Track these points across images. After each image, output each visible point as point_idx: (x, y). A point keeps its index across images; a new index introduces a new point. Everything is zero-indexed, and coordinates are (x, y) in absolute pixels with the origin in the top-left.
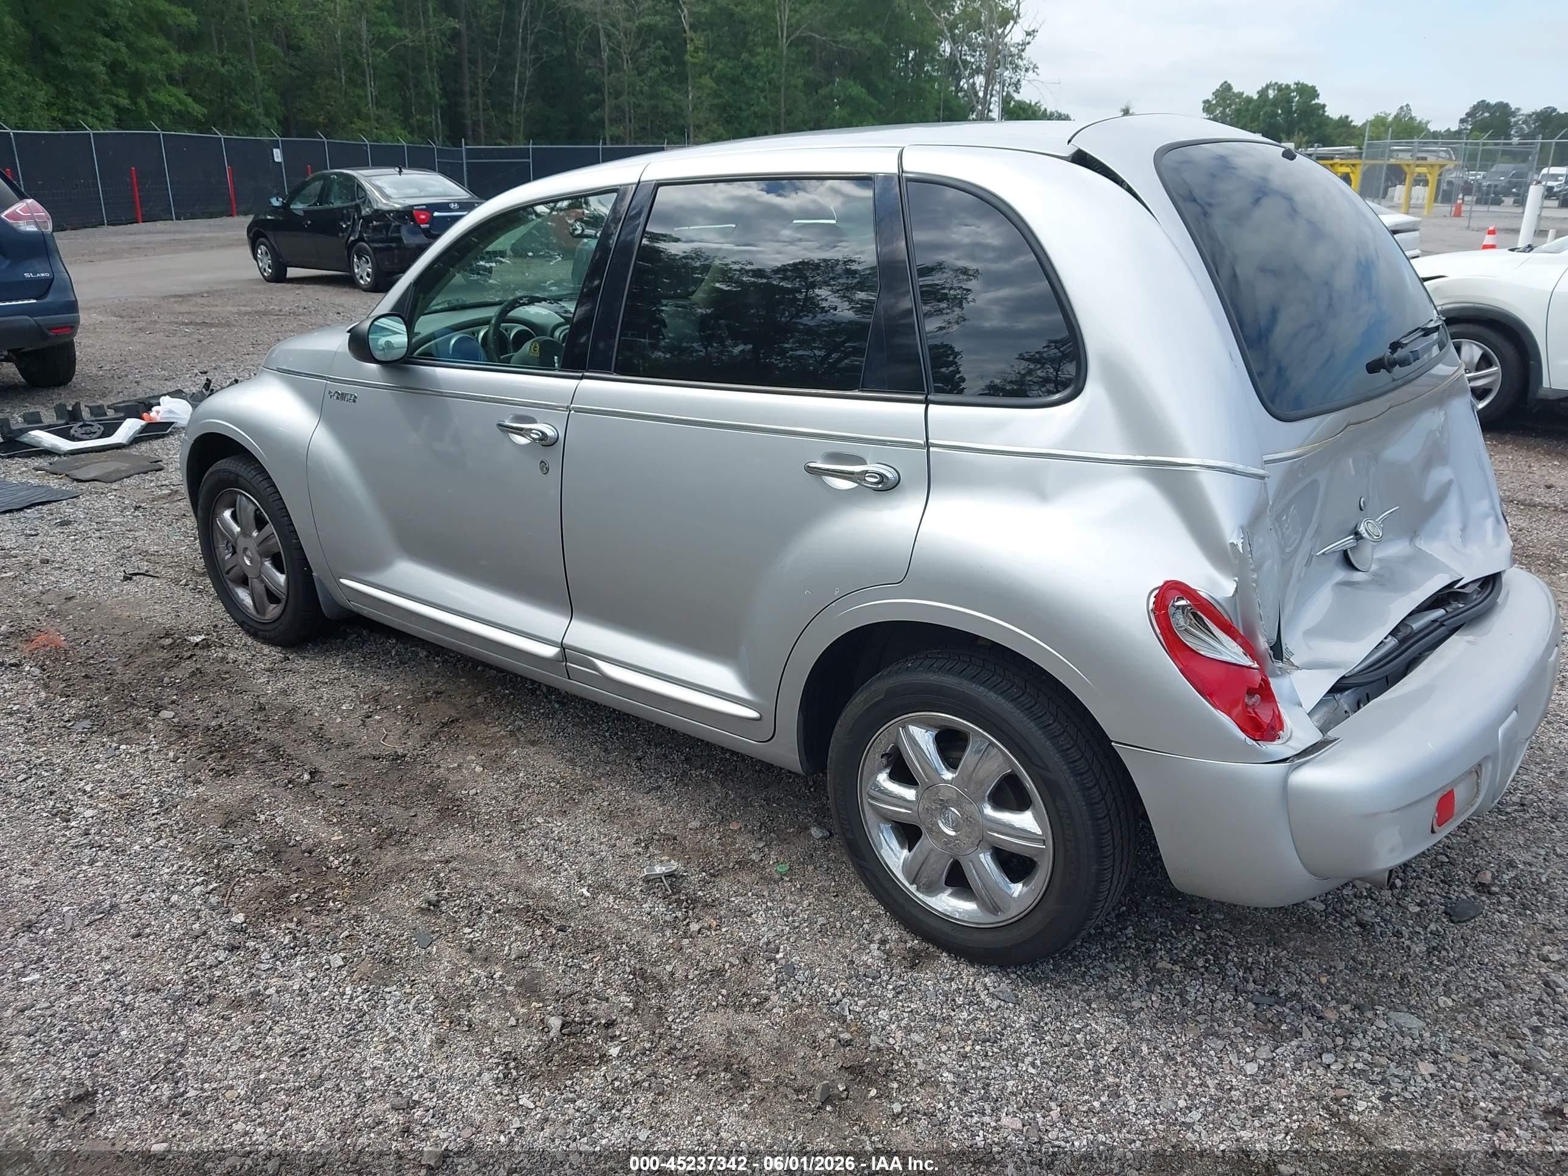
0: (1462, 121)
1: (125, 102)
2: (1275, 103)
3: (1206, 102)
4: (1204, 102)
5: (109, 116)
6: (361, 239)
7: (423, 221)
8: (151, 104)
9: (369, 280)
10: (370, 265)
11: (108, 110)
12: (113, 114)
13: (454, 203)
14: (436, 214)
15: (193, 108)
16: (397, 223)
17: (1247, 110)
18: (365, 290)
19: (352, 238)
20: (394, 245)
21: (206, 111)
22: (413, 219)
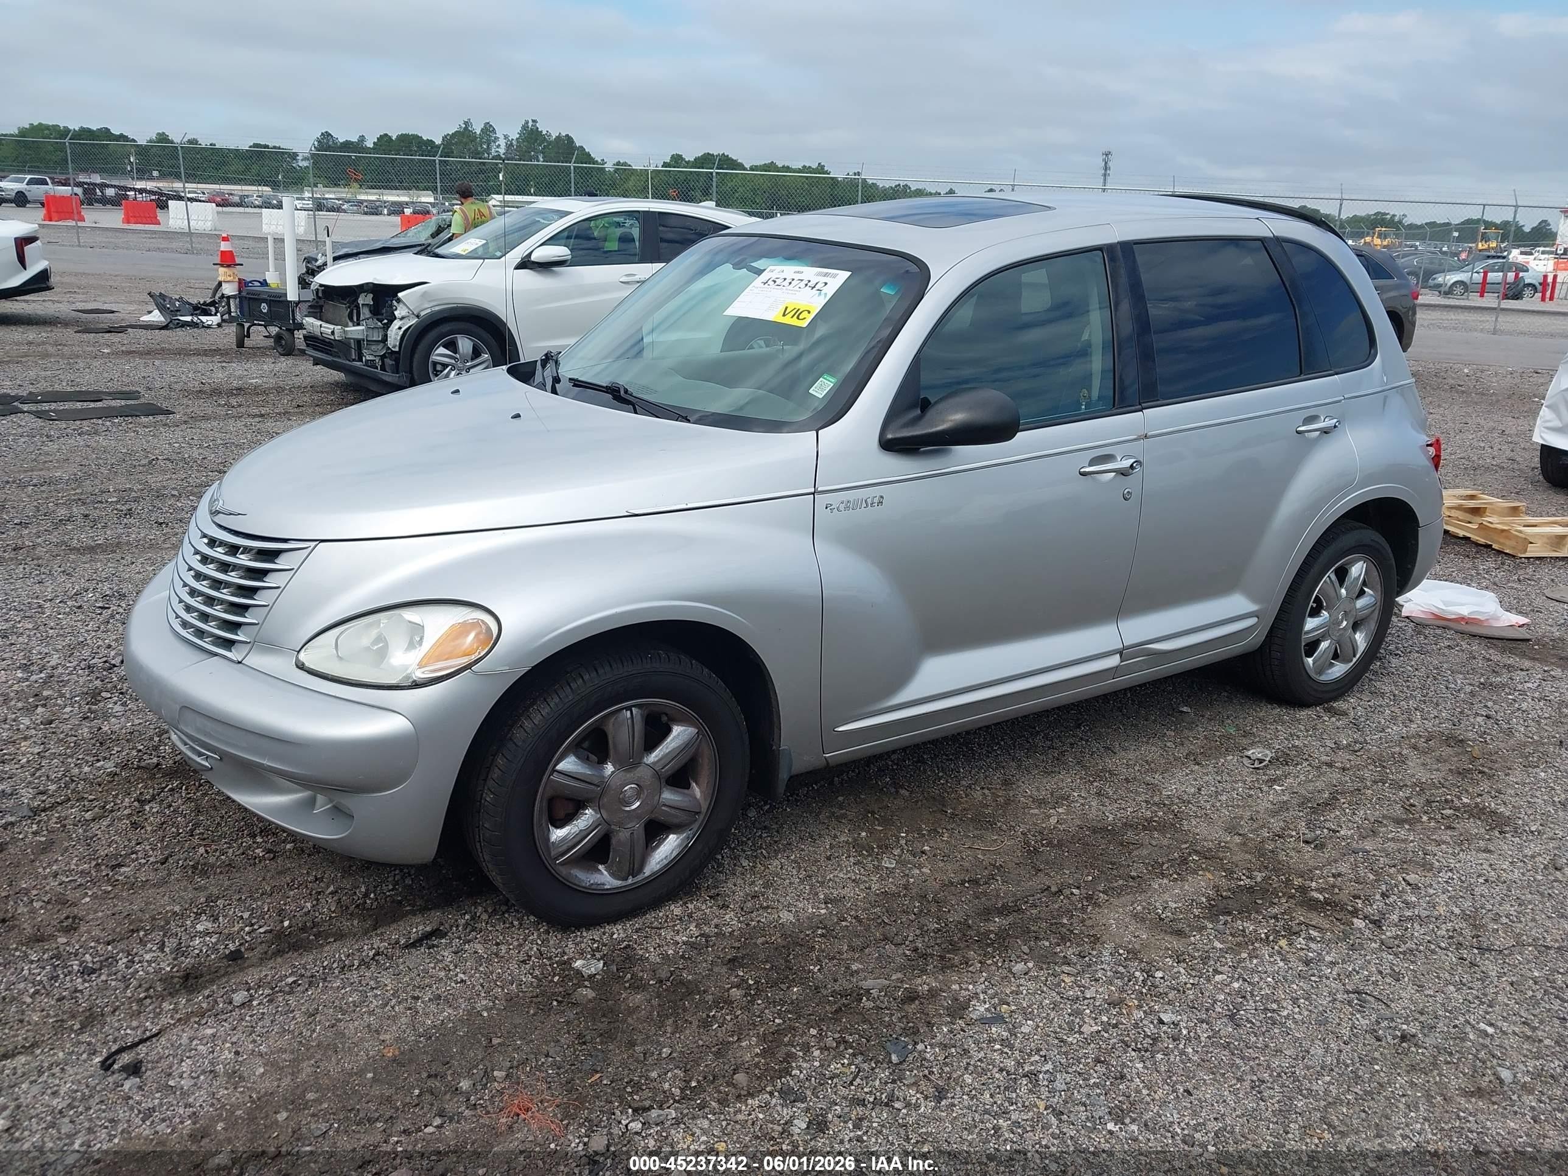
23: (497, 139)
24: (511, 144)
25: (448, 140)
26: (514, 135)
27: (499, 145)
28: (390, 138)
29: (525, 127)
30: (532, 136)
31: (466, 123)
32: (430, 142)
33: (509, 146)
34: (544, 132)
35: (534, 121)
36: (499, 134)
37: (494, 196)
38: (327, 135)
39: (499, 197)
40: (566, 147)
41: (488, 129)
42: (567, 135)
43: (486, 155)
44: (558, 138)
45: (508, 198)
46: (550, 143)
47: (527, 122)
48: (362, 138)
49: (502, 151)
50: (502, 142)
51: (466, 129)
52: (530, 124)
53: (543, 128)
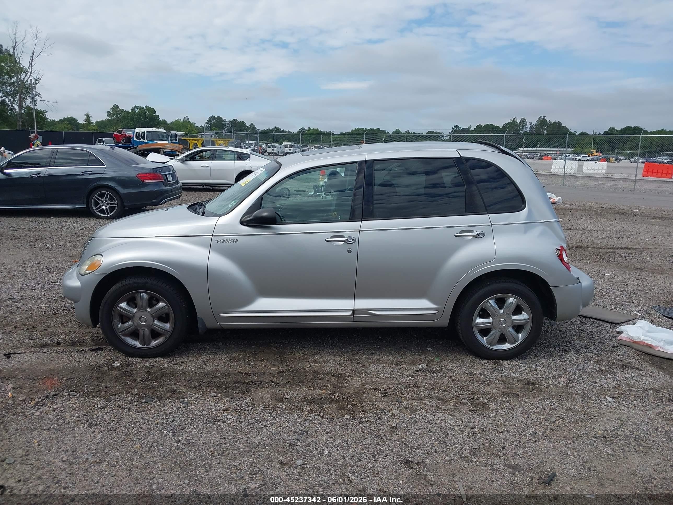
0: (206, 123)
2: (139, 114)
3: (108, 112)
4: (107, 112)
17: (128, 116)
23: (526, 124)
24: (533, 126)
25: (505, 126)
26: (534, 123)
27: (527, 127)
28: (481, 126)
29: (539, 119)
30: (542, 123)
31: (514, 119)
32: (498, 127)
33: (532, 127)
34: (548, 121)
35: (544, 116)
36: (528, 122)
37: (520, 148)
38: (457, 126)
39: (521, 149)
40: (558, 127)
41: (523, 121)
42: (558, 122)
43: (521, 131)
44: (555, 123)
45: (525, 149)
46: (550, 125)
47: (541, 117)
48: (470, 127)
49: (528, 129)
50: (529, 126)
51: (513, 121)
52: (542, 118)
53: (547, 119)
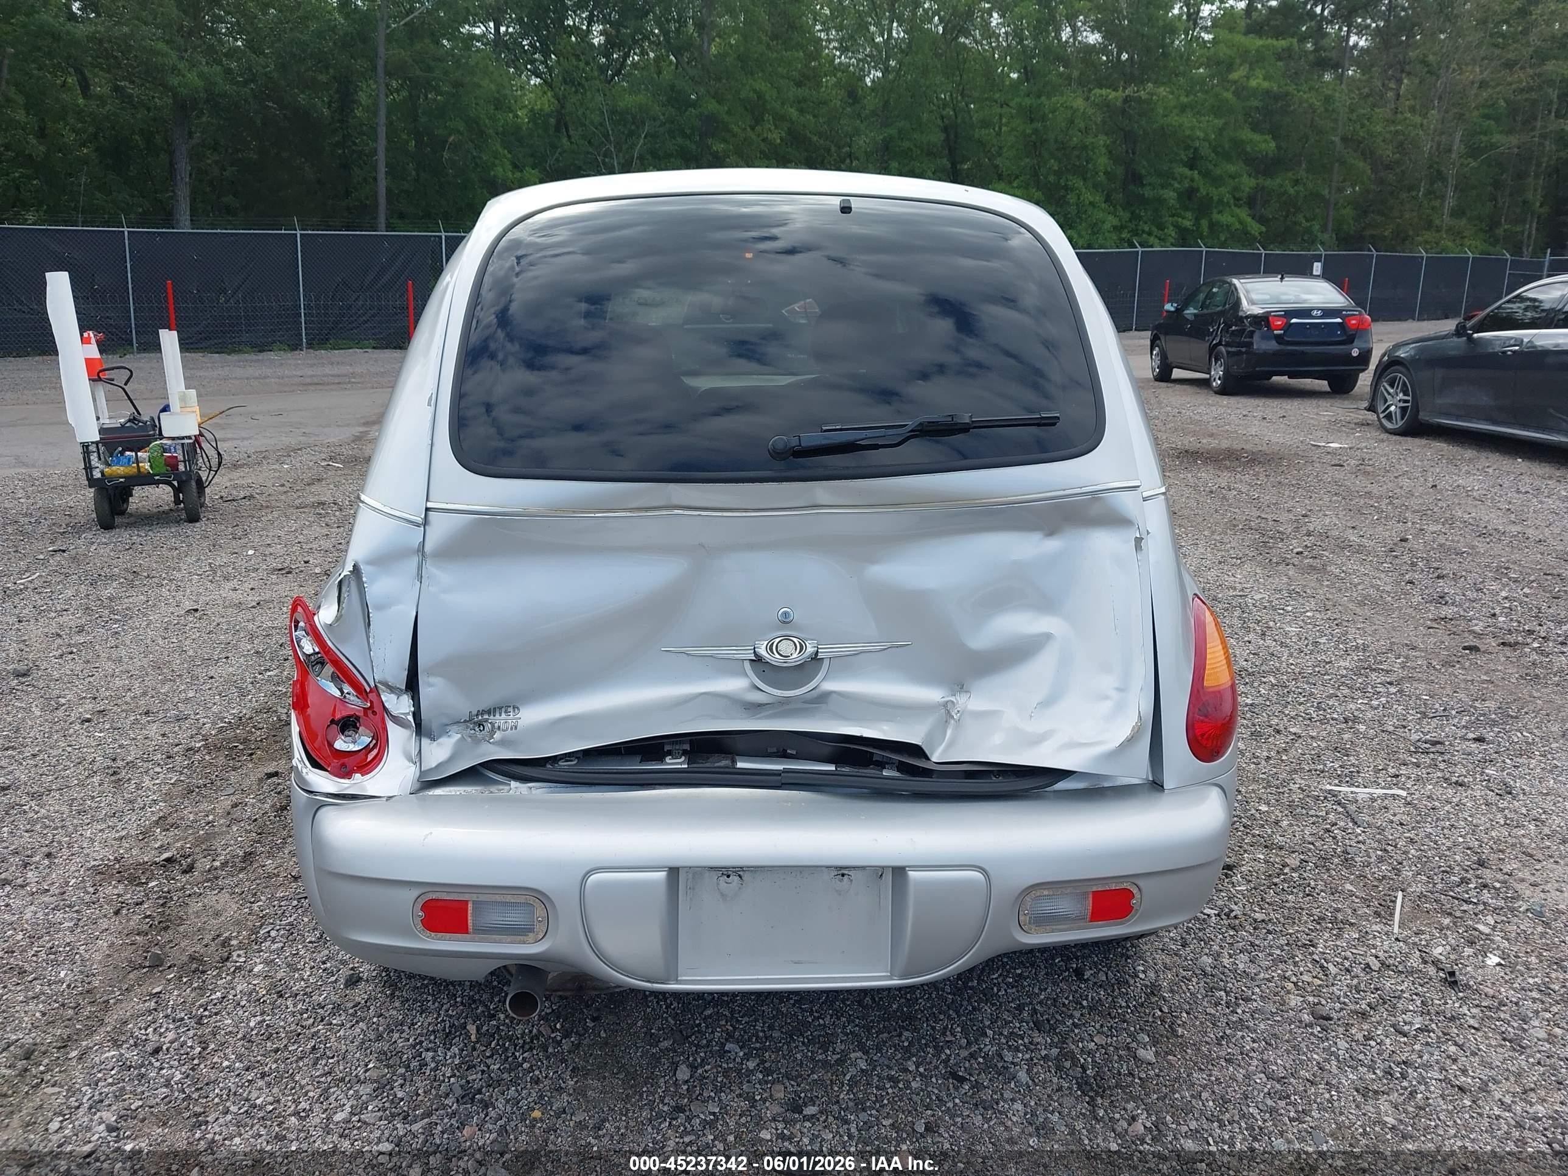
1: (1187, 223)
5: (1170, 235)
6: (1220, 344)
7: (1278, 328)
8: (1212, 225)
9: (1219, 382)
10: (1222, 368)
11: (1171, 232)
12: (1173, 234)
13: (1318, 310)
14: (1294, 321)
15: (1252, 226)
16: (1251, 329)
18: (1216, 393)
19: (1214, 342)
20: (1244, 349)
21: (1264, 229)
22: (1268, 325)
